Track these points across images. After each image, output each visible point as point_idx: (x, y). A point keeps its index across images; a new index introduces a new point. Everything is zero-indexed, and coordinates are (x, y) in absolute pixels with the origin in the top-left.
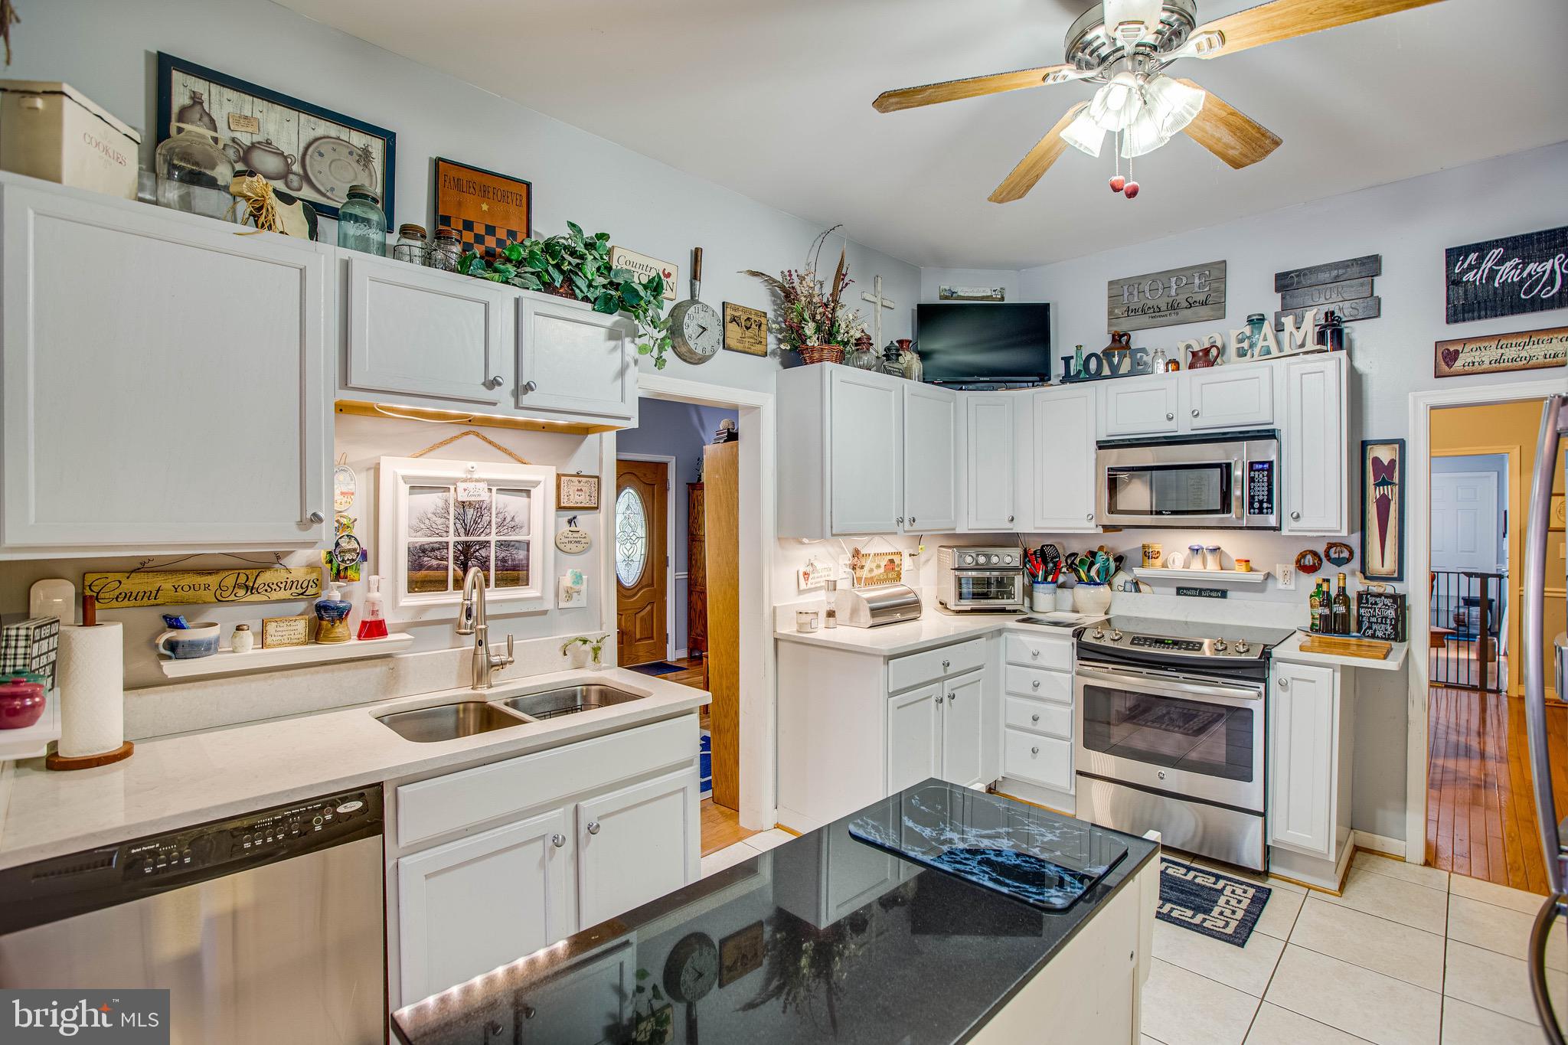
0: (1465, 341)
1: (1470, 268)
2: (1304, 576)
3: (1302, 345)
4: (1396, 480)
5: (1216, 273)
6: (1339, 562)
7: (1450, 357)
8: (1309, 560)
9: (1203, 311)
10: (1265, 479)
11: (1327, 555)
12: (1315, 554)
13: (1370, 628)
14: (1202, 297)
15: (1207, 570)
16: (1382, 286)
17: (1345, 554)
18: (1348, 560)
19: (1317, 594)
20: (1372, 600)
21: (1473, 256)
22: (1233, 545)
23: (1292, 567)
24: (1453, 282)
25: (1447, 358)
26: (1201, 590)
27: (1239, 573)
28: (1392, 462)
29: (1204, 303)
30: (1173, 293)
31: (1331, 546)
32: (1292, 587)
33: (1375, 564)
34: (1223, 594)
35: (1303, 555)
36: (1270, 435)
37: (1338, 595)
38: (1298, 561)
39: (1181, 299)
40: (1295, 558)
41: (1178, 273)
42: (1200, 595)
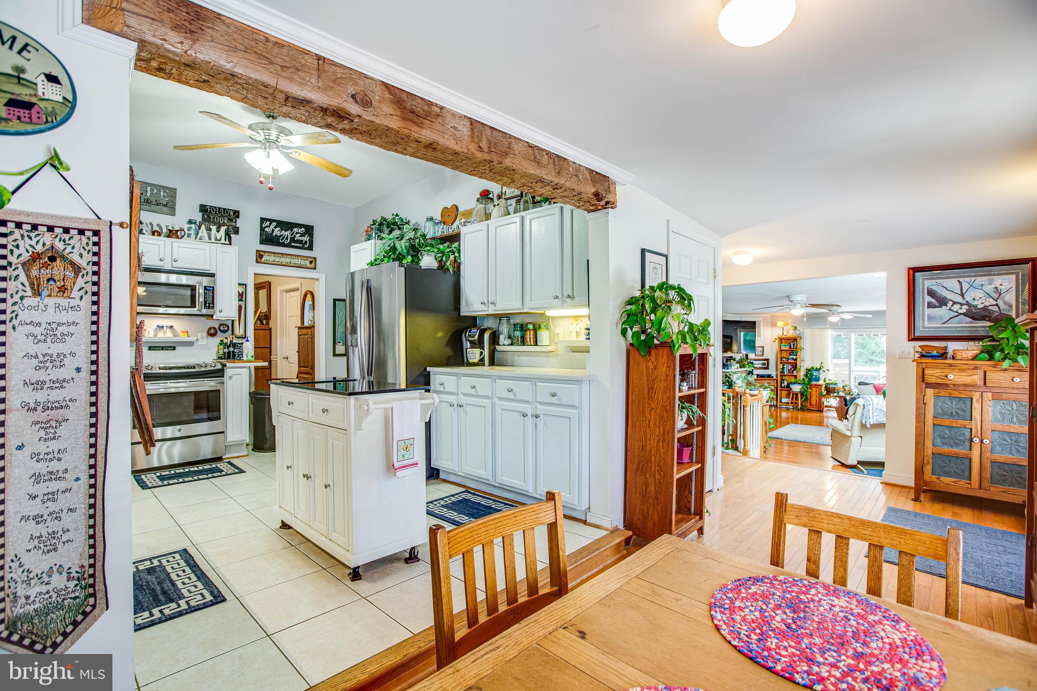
0: (265, 252)
1: (267, 227)
2: (210, 339)
3: (220, 240)
4: (244, 299)
5: (172, 194)
6: (224, 332)
7: (261, 257)
8: (212, 331)
9: (165, 209)
10: (211, 294)
11: (219, 329)
12: (215, 328)
13: (238, 357)
14: (165, 203)
15: (166, 336)
16: (239, 223)
17: (226, 329)
18: (228, 330)
19: (221, 344)
20: (239, 345)
21: (268, 223)
22: (179, 325)
23: (205, 334)
24: (262, 229)
25: (260, 256)
26: (163, 347)
27: (183, 338)
28: (243, 292)
29: (165, 206)
30: (148, 194)
31: (221, 325)
32: (205, 343)
33: (237, 332)
34: (174, 348)
35: (210, 329)
36: (213, 275)
37: (230, 344)
38: (208, 332)
39: (153, 199)
40: (206, 330)
41: (153, 185)
42: (162, 349)
